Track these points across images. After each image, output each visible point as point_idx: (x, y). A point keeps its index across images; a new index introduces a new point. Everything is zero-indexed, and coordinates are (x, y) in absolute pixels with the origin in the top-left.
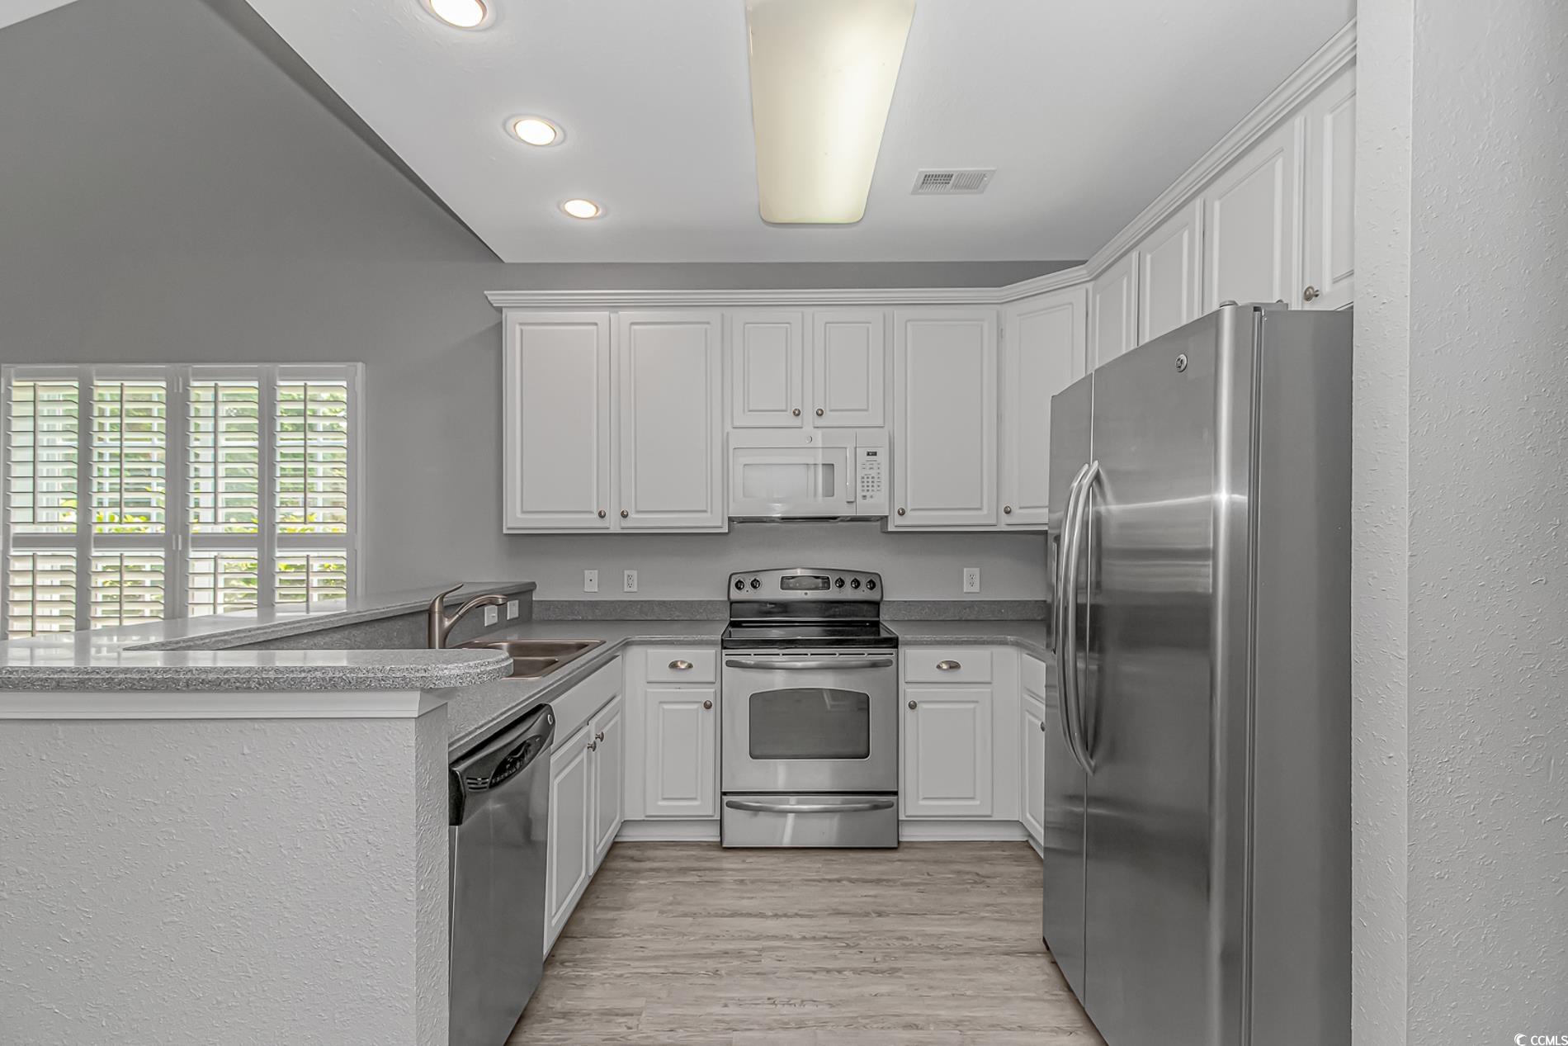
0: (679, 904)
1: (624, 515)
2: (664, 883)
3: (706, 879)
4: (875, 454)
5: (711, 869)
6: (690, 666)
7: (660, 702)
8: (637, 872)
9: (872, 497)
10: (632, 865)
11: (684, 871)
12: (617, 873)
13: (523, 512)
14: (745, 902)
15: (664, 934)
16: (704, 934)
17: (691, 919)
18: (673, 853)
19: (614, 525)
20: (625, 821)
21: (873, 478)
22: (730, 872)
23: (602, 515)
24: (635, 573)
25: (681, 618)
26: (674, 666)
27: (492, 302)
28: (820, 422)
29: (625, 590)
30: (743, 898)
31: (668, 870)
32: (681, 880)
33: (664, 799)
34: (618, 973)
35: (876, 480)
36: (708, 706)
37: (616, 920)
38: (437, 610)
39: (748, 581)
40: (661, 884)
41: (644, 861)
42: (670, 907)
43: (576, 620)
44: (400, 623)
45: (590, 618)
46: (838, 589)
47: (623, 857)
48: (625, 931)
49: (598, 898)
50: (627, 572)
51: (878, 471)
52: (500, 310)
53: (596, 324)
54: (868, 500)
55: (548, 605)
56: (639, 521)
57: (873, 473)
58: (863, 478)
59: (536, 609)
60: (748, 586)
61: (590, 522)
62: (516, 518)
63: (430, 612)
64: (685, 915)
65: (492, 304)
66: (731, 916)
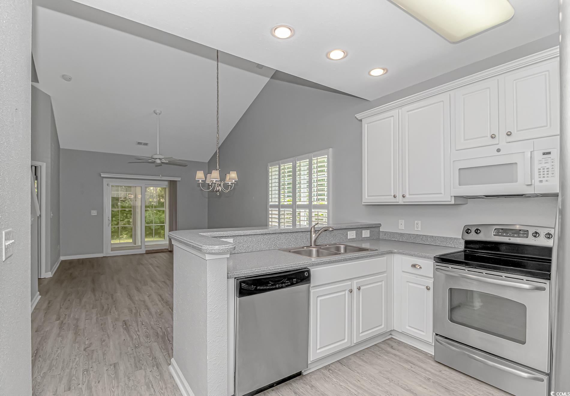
0: (390, 373)
1: (404, 196)
2: (394, 362)
3: (413, 369)
4: (549, 153)
5: (420, 367)
6: (420, 268)
7: (408, 282)
8: (388, 352)
9: (547, 181)
10: (389, 349)
11: (407, 361)
12: (380, 349)
13: (368, 196)
14: (420, 389)
15: (371, 381)
16: (387, 390)
17: (388, 381)
18: (411, 352)
19: (400, 200)
20: (394, 330)
21: (548, 169)
22: (428, 373)
23: (395, 197)
24: (420, 222)
25: (441, 245)
26: (414, 266)
27: (358, 118)
28: (509, 139)
29: (415, 230)
30: (421, 386)
31: (401, 358)
32: (402, 365)
33: (409, 326)
34: (341, 384)
35: (550, 170)
36: (428, 289)
37: (361, 365)
38: (313, 231)
39: (473, 230)
40: (392, 362)
41: (395, 350)
42: (385, 373)
43: (395, 241)
44: (301, 234)
45: (401, 240)
46: (534, 238)
47: (389, 344)
48: (360, 371)
49: (363, 354)
50: (416, 222)
51: (553, 164)
52: (361, 121)
53: (393, 116)
54: (544, 183)
55: (385, 233)
56: (410, 199)
57: (548, 166)
58: (540, 169)
59: (381, 234)
60: (473, 233)
61: (390, 200)
62: (367, 198)
63: (311, 231)
64: (388, 379)
65: (358, 119)
66: (407, 390)
